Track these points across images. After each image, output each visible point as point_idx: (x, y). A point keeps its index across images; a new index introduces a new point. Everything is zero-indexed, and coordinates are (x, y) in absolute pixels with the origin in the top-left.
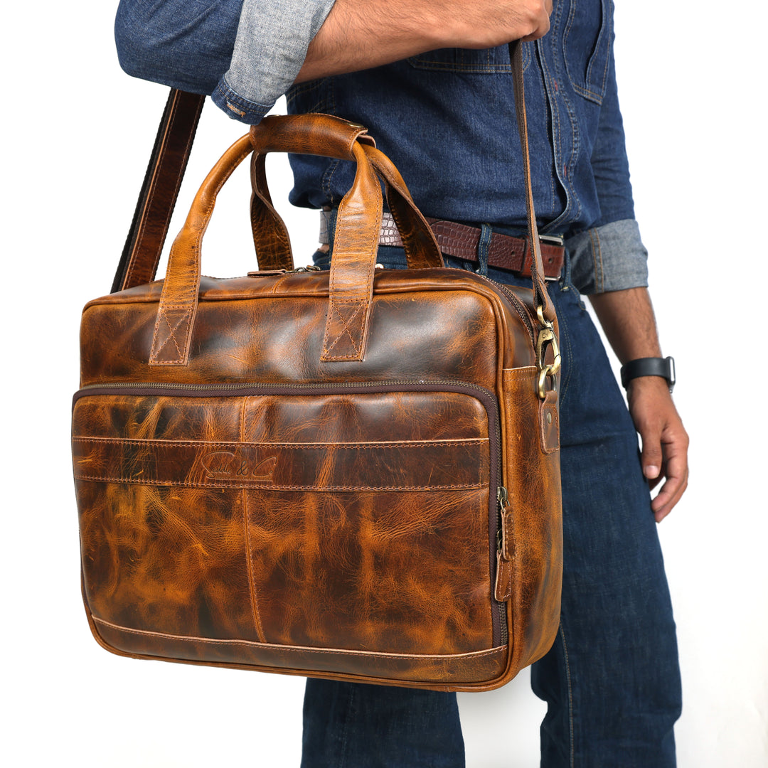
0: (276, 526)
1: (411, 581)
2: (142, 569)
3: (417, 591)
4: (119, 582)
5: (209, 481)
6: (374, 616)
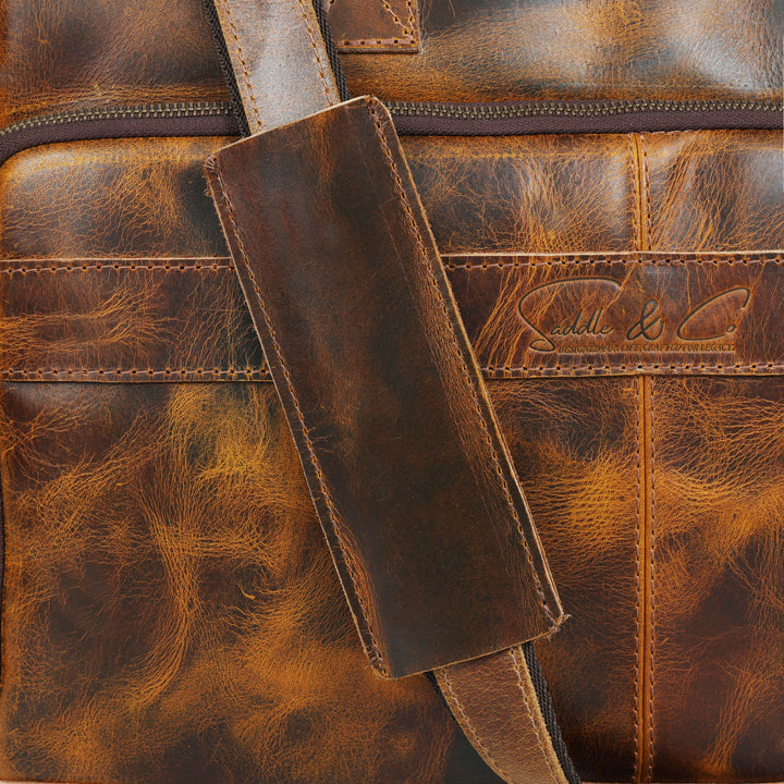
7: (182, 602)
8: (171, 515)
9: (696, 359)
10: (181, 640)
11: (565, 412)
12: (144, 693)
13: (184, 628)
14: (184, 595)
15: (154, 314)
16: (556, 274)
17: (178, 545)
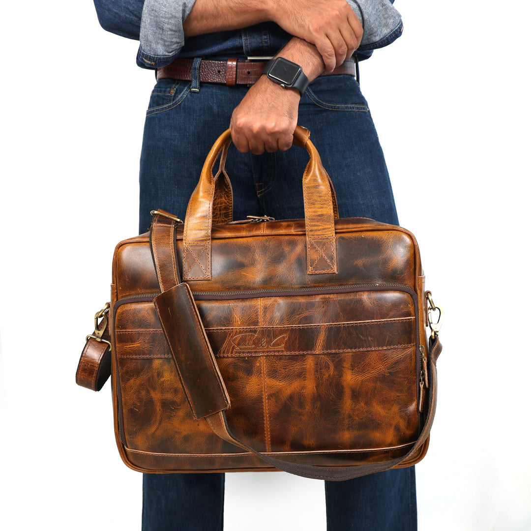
0: (285, 377)
1: (375, 404)
2: (181, 413)
3: (378, 409)
4: (160, 423)
5: (236, 352)
6: (350, 428)
7: (158, 409)
8: (154, 389)
9: (275, 351)
10: (158, 418)
11: (244, 365)
12: (151, 430)
13: (159, 415)
14: (158, 408)
15: (149, 343)
16: (240, 332)
17: (156, 396)
